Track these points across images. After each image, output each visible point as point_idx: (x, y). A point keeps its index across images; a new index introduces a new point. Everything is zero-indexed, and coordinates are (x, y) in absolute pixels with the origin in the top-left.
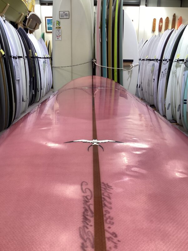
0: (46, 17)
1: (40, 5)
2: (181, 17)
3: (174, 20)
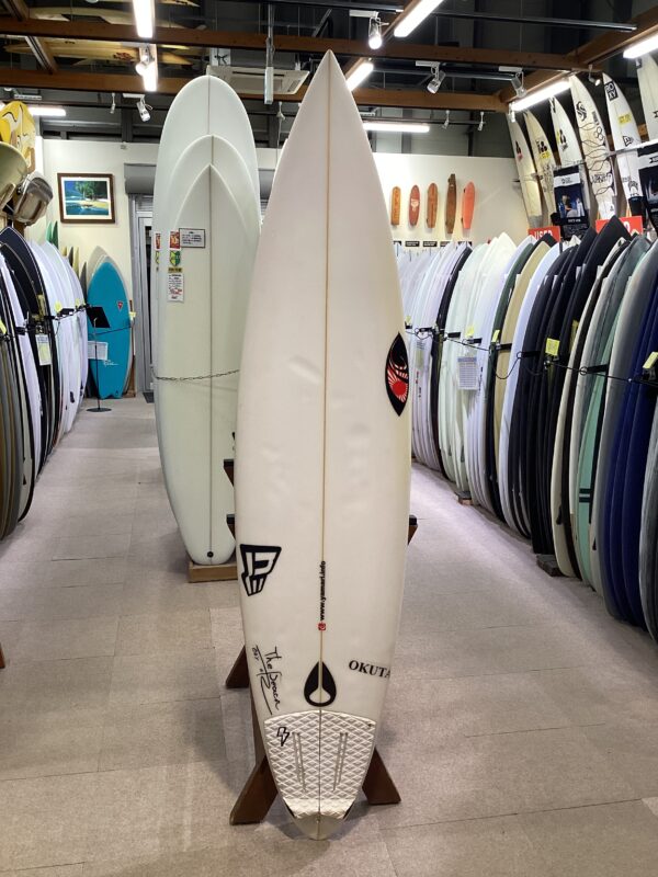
0: (60, 176)
1: (40, 138)
2: (471, 184)
3: (452, 192)
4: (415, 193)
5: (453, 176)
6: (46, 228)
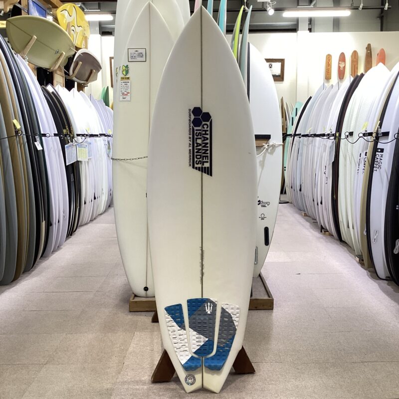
0: (111, 58)
1: (100, 35)
2: (383, 49)
3: (369, 56)
4: (342, 58)
5: (369, 45)
6: (101, 90)
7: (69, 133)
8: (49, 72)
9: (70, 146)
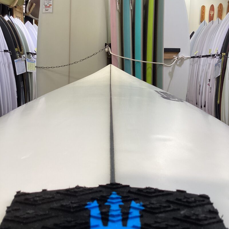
4: (212, 8)
7: (19, 51)
8: (9, 8)
9: (19, 61)
